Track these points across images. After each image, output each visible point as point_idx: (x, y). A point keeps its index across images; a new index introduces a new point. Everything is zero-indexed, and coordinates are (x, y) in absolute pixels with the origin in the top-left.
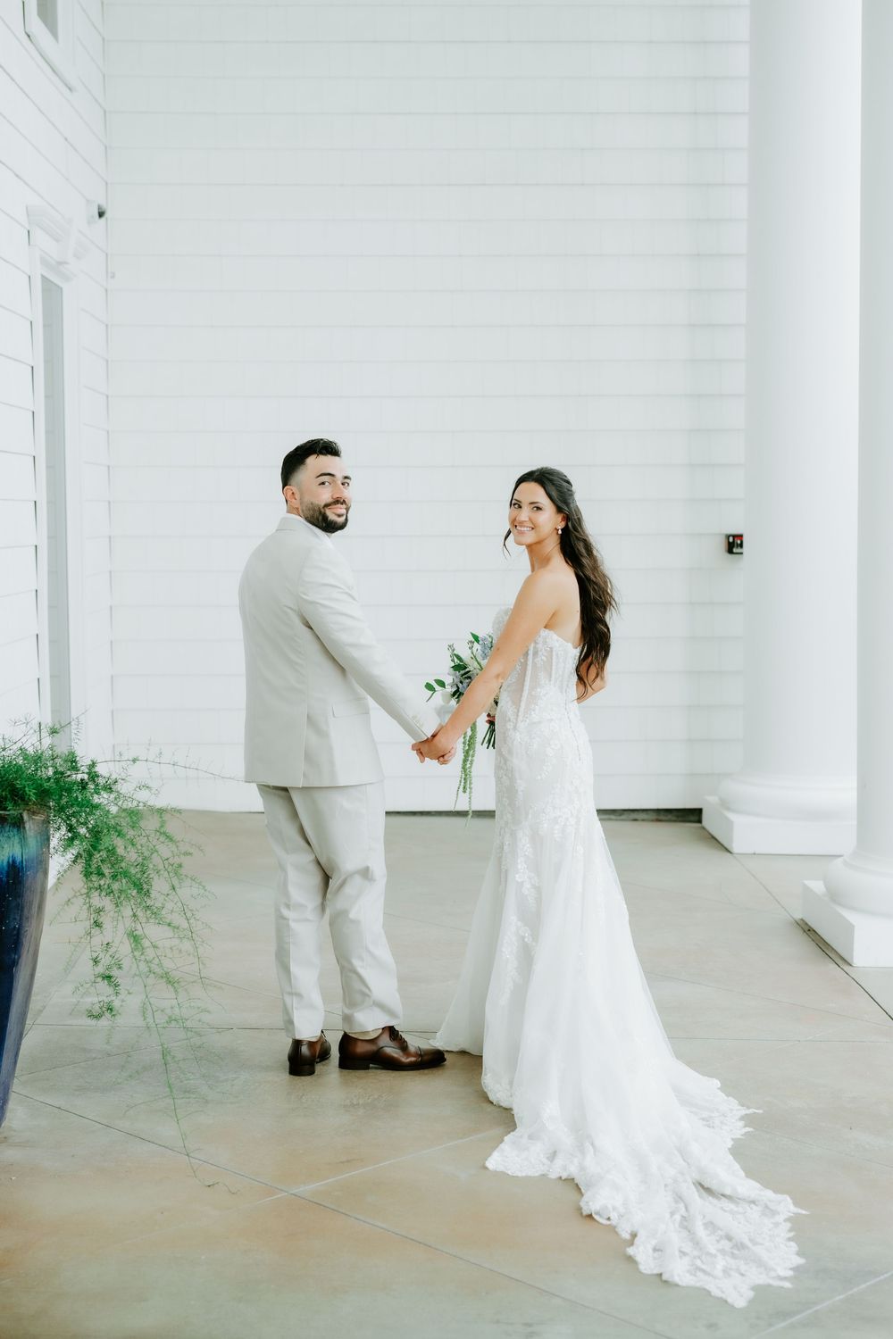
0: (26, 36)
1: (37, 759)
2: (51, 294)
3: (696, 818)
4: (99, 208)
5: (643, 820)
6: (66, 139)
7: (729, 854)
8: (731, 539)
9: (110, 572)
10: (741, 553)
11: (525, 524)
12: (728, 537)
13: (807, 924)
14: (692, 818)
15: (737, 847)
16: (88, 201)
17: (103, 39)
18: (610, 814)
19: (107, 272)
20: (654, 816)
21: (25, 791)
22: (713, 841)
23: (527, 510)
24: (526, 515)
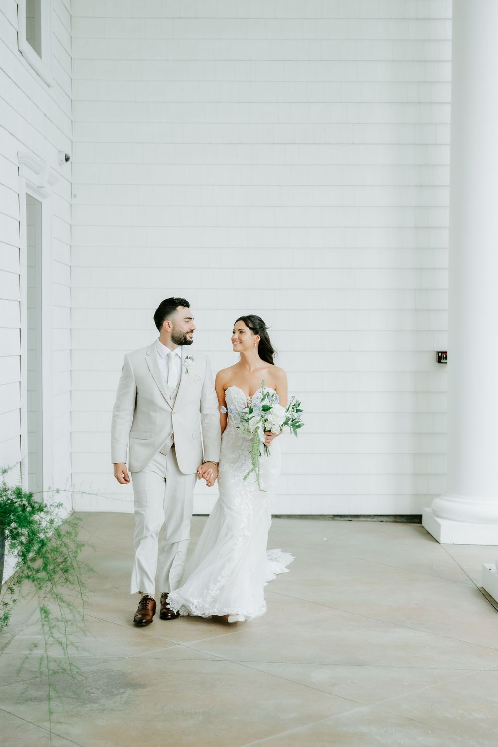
0: (19, 53)
2: (33, 206)
3: (419, 521)
4: (66, 155)
5: (387, 522)
6: (45, 114)
7: (437, 544)
8: (440, 354)
9: (71, 371)
10: (446, 363)
11: (236, 340)
12: (438, 353)
13: (485, 590)
14: (416, 521)
15: (443, 540)
16: (59, 151)
17: (71, 58)
18: (366, 518)
19: (72, 194)
20: (392, 519)
22: (429, 535)
23: (237, 333)
24: (237, 335)
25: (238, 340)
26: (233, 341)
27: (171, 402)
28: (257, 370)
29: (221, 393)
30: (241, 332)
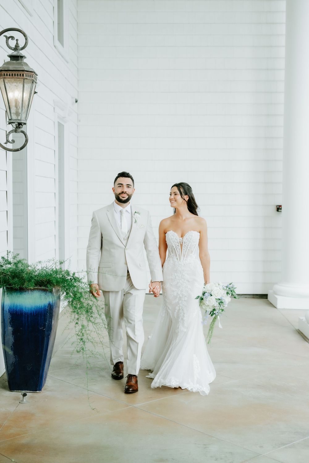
0: (54, 47)
1: (56, 272)
2: (61, 127)
3: (266, 297)
4: (76, 100)
5: (248, 298)
6: (66, 78)
7: (275, 309)
8: (278, 207)
9: (78, 216)
10: (281, 211)
11: (173, 199)
12: (277, 206)
13: (300, 331)
14: (264, 297)
15: (278, 306)
16: (72, 97)
17: (78, 46)
19: (78, 120)
20: (252, 296)
21: (52, 281)
22: (271, 304)
23: (173, 195)
24: (173, 197)
25: (174, 200)
26: (171, 200)
27: (124, 242)
28: (187, 219)
29: (163, 235)
30: (175, 194)
